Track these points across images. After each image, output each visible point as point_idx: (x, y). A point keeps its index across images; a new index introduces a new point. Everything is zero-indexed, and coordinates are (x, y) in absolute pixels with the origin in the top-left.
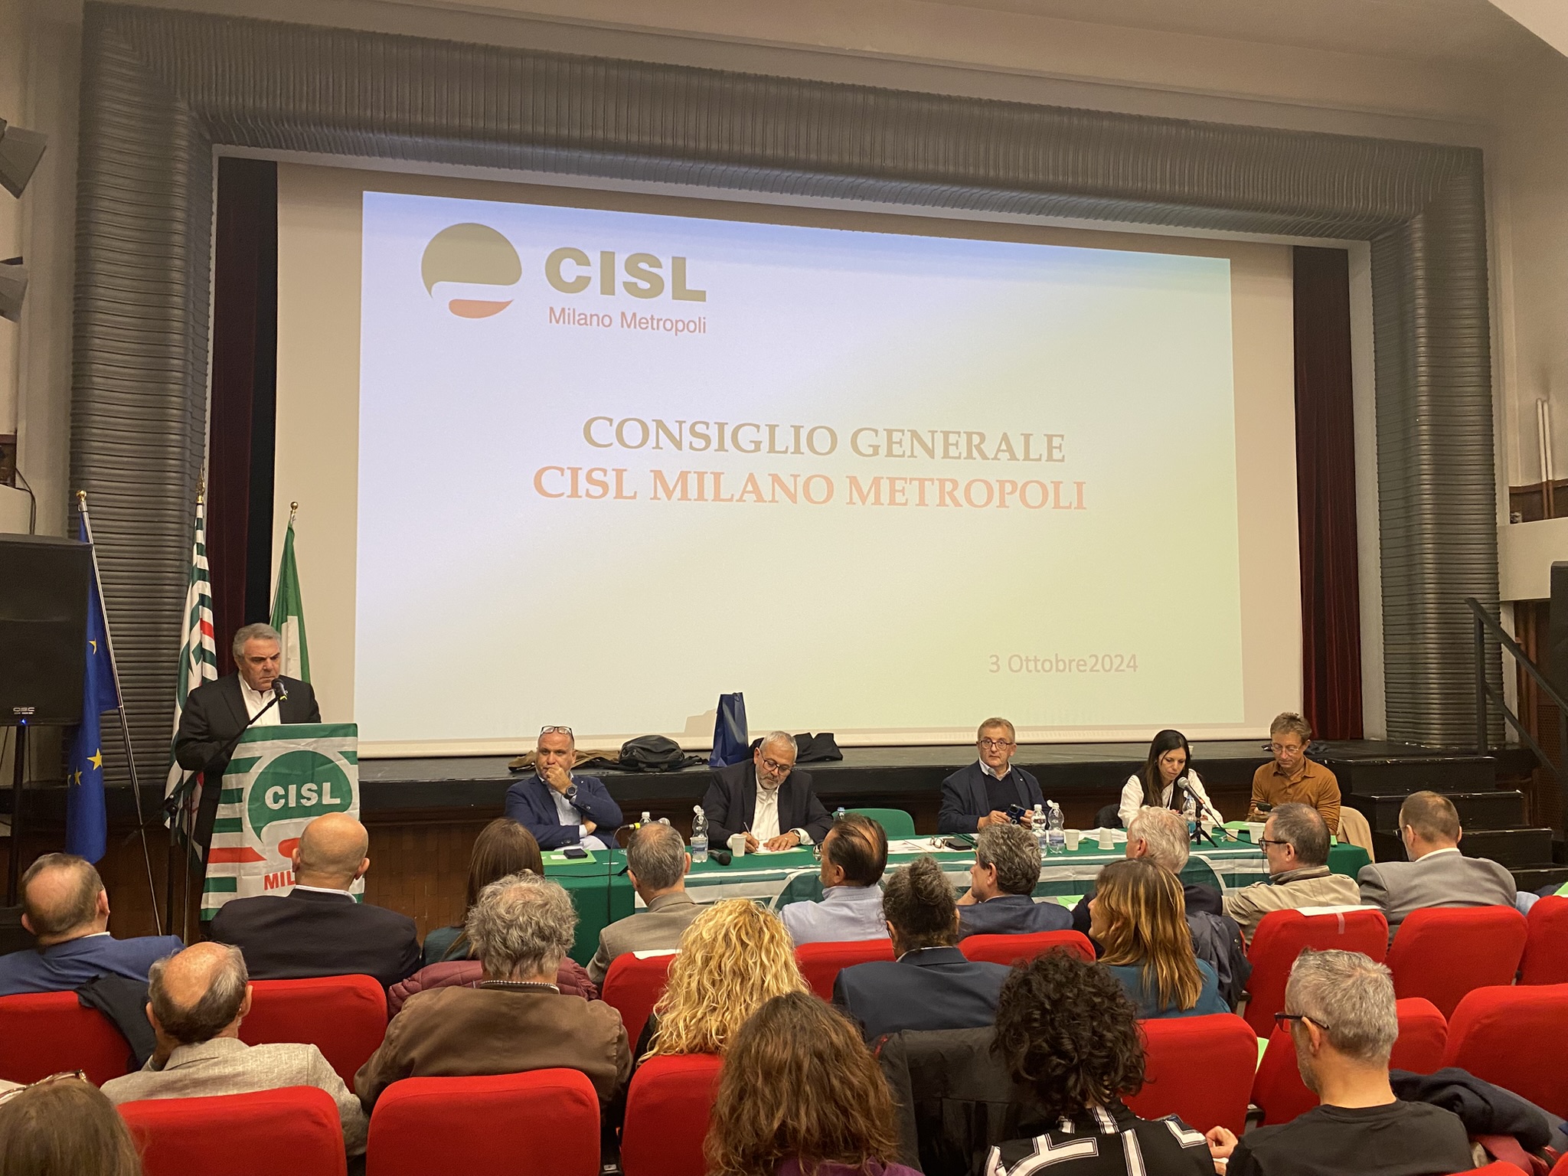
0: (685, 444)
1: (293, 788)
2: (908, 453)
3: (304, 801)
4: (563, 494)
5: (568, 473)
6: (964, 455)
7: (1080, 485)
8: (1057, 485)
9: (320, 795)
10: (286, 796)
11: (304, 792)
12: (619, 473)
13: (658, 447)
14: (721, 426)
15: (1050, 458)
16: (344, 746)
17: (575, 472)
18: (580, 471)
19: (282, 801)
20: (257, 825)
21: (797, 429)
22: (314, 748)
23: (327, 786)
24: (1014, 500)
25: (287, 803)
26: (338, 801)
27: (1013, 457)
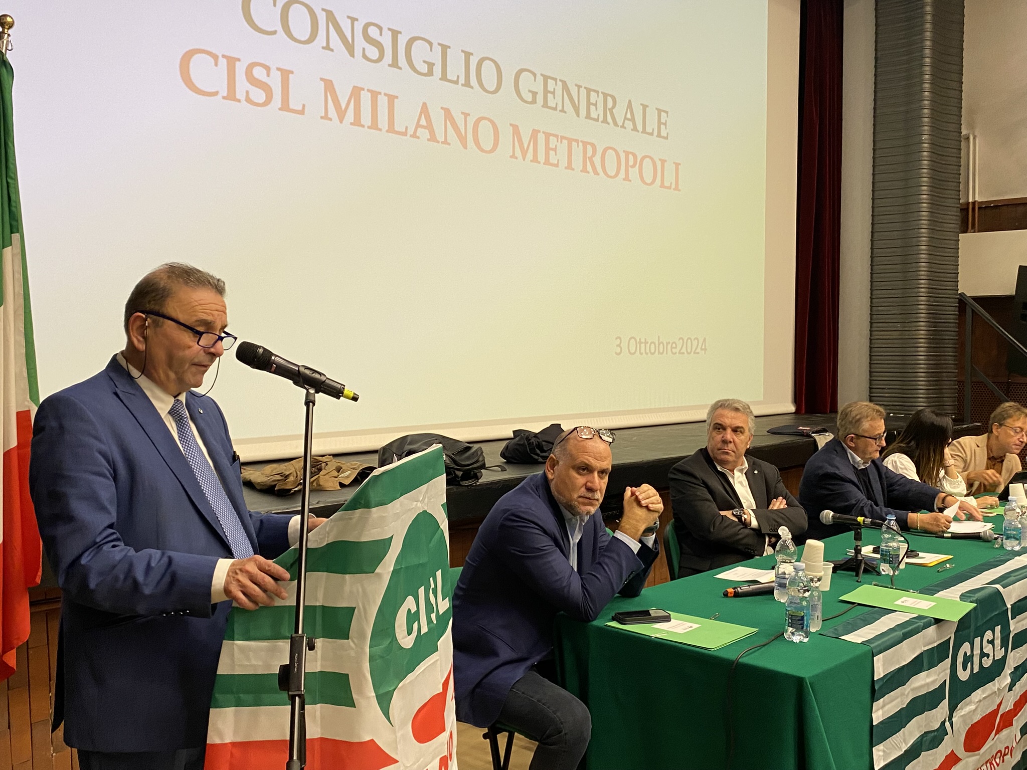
0: (358, 52)
2: (559, 107)
4: (216, 93)
5: (223, 62)
6: (601, 118)
7: (677, 165)
8: (663, 162)
12: (285, 74)
13: (327, 47)
14: (395, 34)
15: (659, 135)
17: (232, 62)
18: (237, 63)
21: (468, 55)
24: (634, 172)
27: (635, 129)
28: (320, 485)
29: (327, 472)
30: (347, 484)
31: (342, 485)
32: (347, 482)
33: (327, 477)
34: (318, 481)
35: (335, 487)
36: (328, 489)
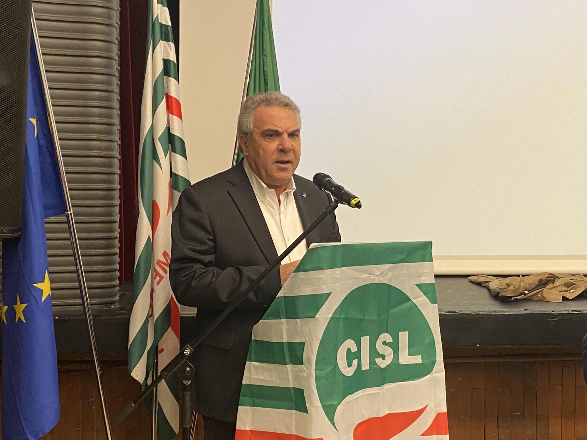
1: (365, 340)
3: (379, 361)
9: (396, 351)
10: (358, 355)
11: (380, 347)
16: (421, 275)
19: (355, 362)
20: (328, 403)
22: (390, 280)
23: (404, 337)
25: (359, 365)
26: (418, 359)
28: (543, 297)
29: (554, 286)
30: (570, 299)
31: (564, 299)
32: (570, 296)
33: (552, 291)
34: (542, 293)
35: (557, 300)
36: (549, 300)
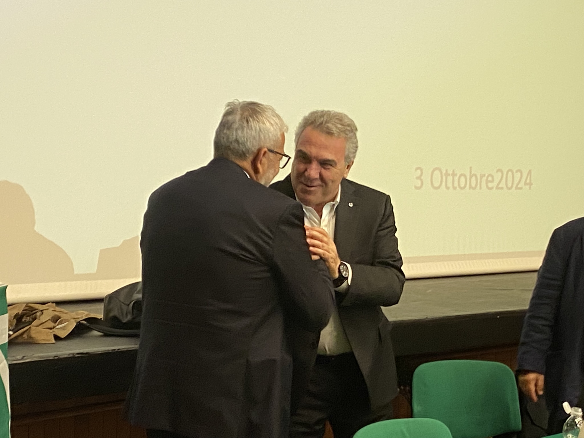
28: (31, 337)
29: (41, 322)
30: (63, 337)
31: (57, 338)
32: (63, 334)
33: (40, 328)
34: (29, 332)
35: (49, 340)
36: (41, 342)
